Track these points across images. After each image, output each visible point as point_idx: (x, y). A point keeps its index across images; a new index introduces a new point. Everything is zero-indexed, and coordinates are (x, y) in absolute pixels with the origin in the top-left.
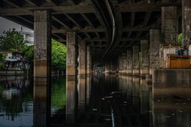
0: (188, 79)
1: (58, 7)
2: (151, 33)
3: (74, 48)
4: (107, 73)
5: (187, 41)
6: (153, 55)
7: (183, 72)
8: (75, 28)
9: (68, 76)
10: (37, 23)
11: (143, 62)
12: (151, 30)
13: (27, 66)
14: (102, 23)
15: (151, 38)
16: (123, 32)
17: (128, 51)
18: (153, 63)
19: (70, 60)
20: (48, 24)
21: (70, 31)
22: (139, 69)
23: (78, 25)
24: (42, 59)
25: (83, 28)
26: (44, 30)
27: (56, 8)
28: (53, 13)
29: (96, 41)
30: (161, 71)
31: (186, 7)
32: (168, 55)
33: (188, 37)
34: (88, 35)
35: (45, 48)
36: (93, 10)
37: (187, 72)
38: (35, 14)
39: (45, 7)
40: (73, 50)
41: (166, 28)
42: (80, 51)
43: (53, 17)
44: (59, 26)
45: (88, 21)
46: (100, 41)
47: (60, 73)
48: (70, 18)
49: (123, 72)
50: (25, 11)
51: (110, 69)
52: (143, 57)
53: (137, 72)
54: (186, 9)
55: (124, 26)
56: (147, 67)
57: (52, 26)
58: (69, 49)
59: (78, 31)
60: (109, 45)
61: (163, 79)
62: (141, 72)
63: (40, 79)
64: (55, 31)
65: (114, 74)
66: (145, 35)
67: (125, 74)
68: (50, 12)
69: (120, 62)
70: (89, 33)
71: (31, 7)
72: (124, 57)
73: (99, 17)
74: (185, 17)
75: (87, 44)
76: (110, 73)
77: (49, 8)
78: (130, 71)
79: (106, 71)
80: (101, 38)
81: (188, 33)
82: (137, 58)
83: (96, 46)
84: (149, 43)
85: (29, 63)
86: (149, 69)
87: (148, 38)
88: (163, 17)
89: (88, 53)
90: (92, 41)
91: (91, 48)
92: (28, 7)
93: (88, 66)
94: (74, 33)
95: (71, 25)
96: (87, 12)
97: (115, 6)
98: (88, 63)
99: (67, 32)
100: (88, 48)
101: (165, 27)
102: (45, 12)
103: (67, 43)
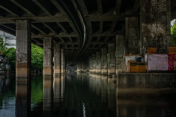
0: (144, 81)
1: (36, 17)
2: (117, 38)
3: (50, 51)
4: (79, 72)
5: (144, 50)
6: (119, 57)
7: (140, 76)
8: (51, 34)
9: (45, 75)
10: (19, 31)
11: (110, 63)
12: (117, 36)
13: (7, 67)
14: (74, 29)
15: (117, 42)
16: (93, 37)
17: (97, 52)
18: (118, 64)
19: (47, 62)
20: (28, 32)
21: (47, 37)
22: (107, 68)
23: (54, 31)
24: (23, 62)
25: (58, 34)
26: (25, 37)
27: (35, 18)
28: (32, 22)
29: (69, 44)
30: (123, 75)
31: (143, 23)
32: (129, 61)
33: (145, 47)
34: (62, 40)
35: (26, 52)
36: (67, 19)
37: (143, 75)
38: (17, 23)
39: (25, 17)
40: (49, 52)
41: (129, 36)
42: (55, 54)
43: (32, 25)
44: (37, 33)
45: (63, 28)
46: (73, 44)
47: (37, 72)
48: (47, 26)
49: (93, 71)
50: (8, 20)
51: (81, 68)
52: (110, 58)
53: (105, 71)
54: (143, 25)
55: (94, 32)
56: (114, 67)
57: (32, 33)
58: (45, 52)
59: (53, 36)
60: (81, 48)
61: (125, 81)
62: (109, 72)
63: (21, 79)
64: (33, 36)
65: (85, 72)
66: (112, 39)
67: (95, 73)
68: (30, 21)
69: (91, 62)
70: (63, 38)
71: (13, 17)
72: (94, 58)
73: (72, 25)
74: (143, 31)
75: (61, 46)
76: (82, 72)
77: (30, 18)
78: (99, 71)
79: (78, 70)
80: (74, 42)
81: (145, 44)
82: (105, 59)
83: (69, 48)
84: (115, 46)
85: (9, 64)
86: (115, 69)
87: (115, 42)
88: (127, 26)
89: (62, 55)
90: (66, 44)
91: (65, 50)
92: (11, 17)
93: (62, 67)
94: (50, 38)
95: (47, 31)
96: (62, 21)
97: (86, 17)
98: (62, 63)
99: (44, 38)
100: (62, 50)
101: (129, 34)
102: (26, 21)
103: (44, 47)
